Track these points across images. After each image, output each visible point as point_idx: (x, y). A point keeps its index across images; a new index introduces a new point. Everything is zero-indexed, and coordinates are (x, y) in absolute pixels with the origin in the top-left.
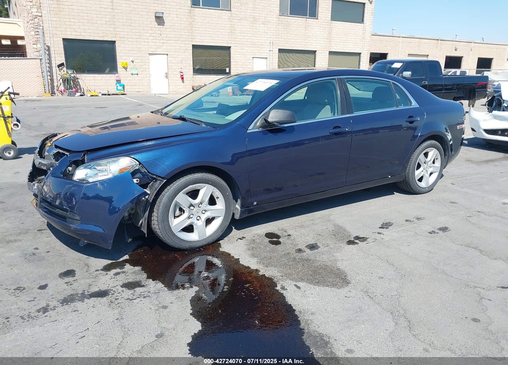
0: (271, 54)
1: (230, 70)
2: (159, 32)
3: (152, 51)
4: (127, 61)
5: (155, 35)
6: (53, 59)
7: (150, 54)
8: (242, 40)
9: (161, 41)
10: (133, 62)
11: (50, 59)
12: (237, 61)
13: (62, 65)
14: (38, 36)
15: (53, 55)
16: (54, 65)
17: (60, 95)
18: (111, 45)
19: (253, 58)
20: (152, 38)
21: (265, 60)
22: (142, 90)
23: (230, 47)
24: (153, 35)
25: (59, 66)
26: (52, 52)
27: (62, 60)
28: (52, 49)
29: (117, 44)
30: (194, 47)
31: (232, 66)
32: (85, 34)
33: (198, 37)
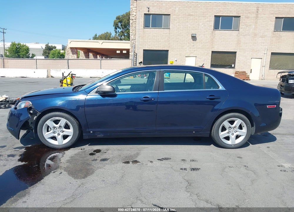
0: (265, 56)
1: (234, 65)
2: (193, 45)
3: (188, 55)
4: (173, 61)
5: (190, 46)
6: (138, 60)
7: (186, 57)
8: (245, 48)
9: (193, 50)
10: (176, 61)
11: (136, 60)
12: (240, 60)
13: (141, 62)
14: (132, 49)
15: (138, 58)
16: (137, 63)
17: (138, 77)
18: (166, 52)
19: (252, 58)
20: (188, 48)
21: (261, 60)
22: (179, 76)
23: (236, 52)
24: (189, 46)
25: (140, 63)
26: (138, 56)
27: (142, 60)
28: (138, 55)
29: (169, 52)
30: (213, 52)
31: (236, 63)
32: (154, 47)
33: (216, 47)
